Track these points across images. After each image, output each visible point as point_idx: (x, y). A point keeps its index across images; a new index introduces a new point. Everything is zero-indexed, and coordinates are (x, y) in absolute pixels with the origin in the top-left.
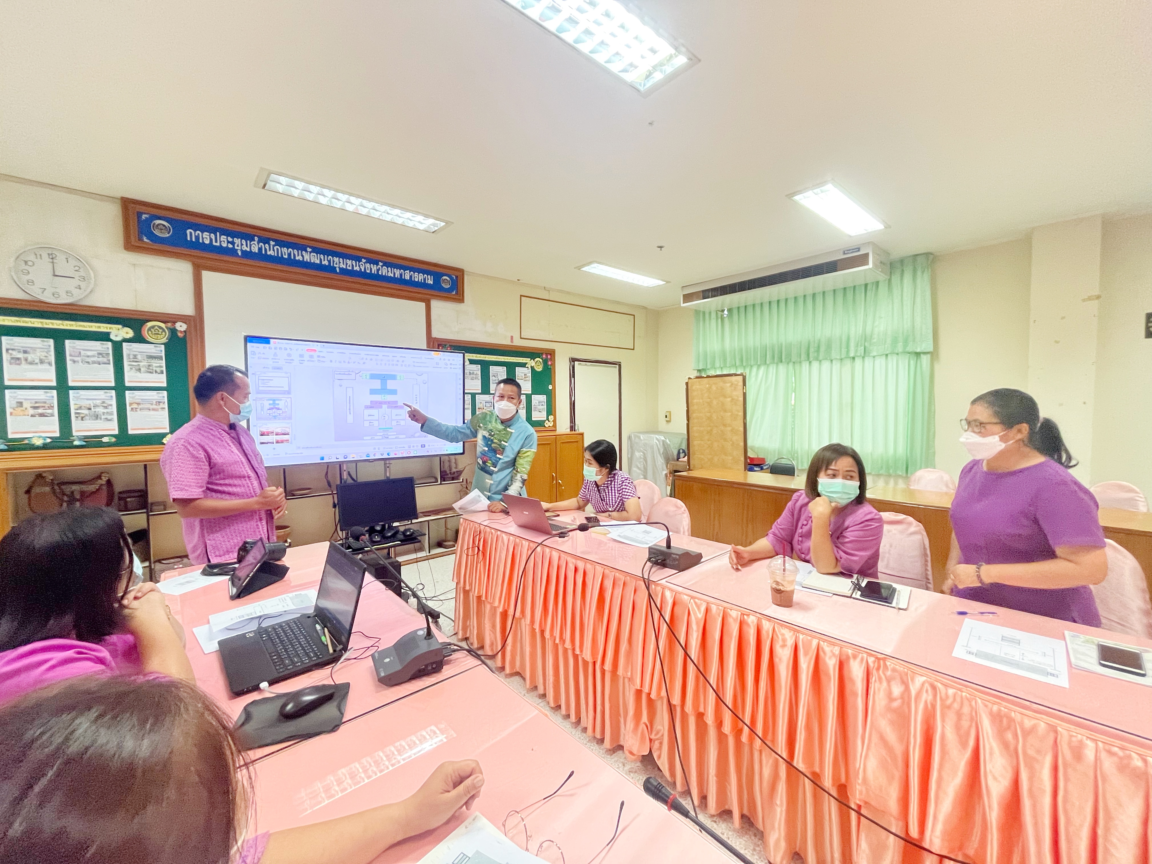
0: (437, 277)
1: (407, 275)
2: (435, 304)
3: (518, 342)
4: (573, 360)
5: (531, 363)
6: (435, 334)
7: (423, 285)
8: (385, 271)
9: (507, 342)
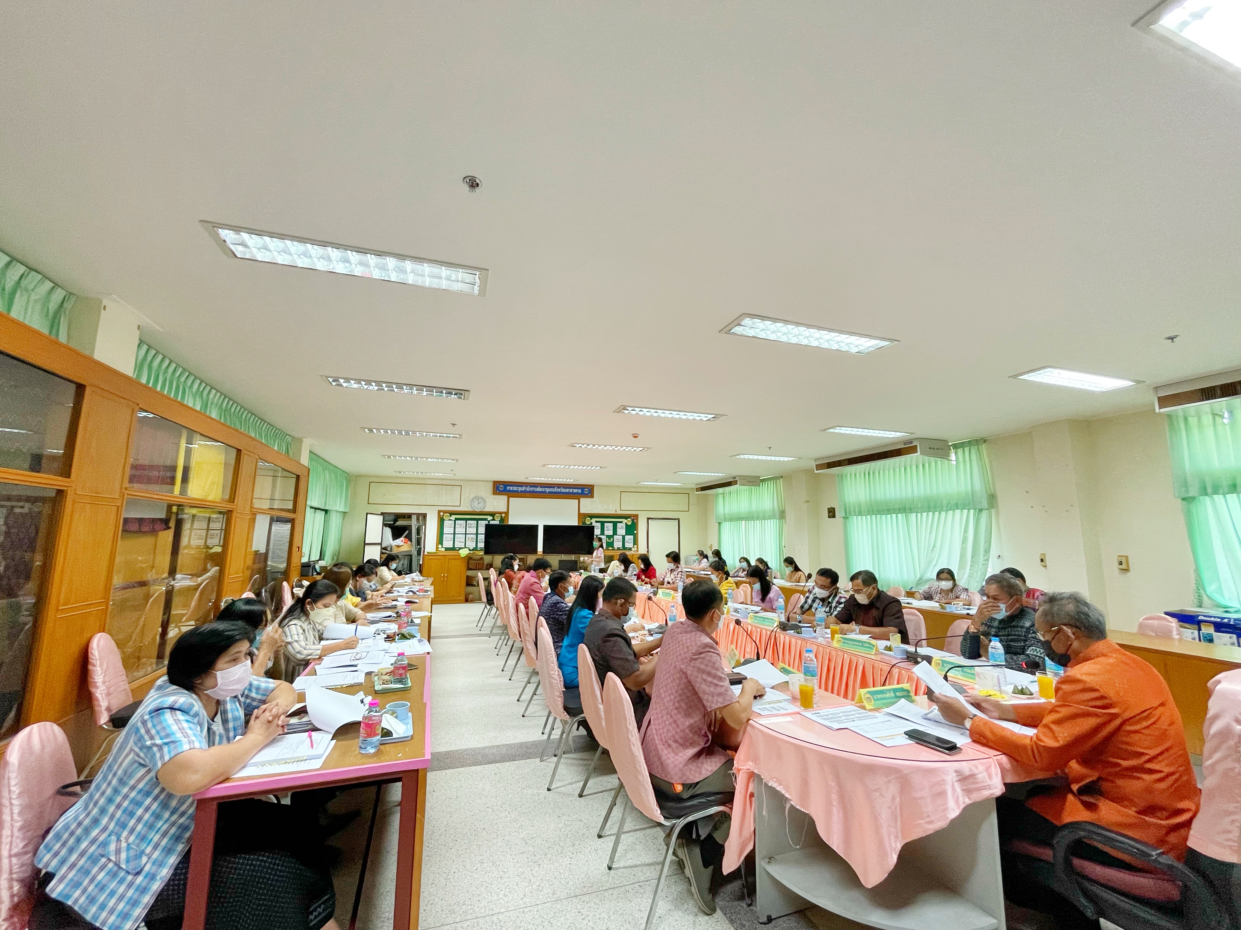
0: (583, 490)
1: (571, 490)
2: (581, 499)
3: (619, 512)
4: (648, 519)
5: (625, 521)
6: (581, 512)
7: (578, 493)
8: (564, 490)
9: (614, 513)
